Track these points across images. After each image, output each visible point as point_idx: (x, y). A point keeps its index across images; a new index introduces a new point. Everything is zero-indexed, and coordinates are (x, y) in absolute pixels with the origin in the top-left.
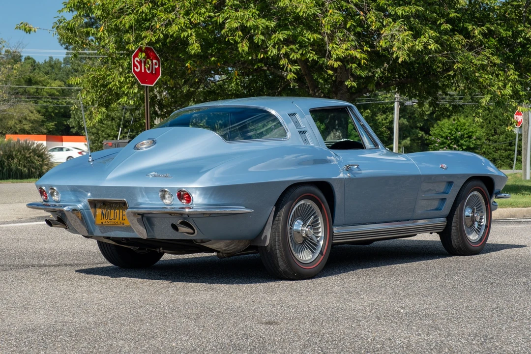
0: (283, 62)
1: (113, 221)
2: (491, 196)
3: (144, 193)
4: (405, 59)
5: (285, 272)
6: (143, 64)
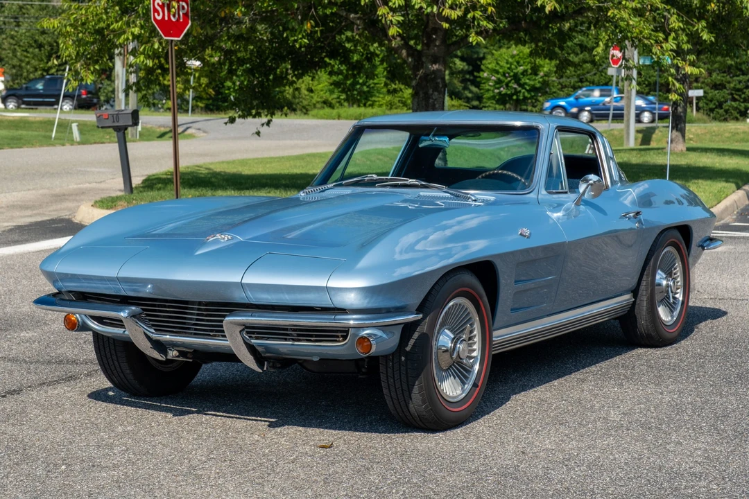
0: (382, 10)
6: (166, 9)
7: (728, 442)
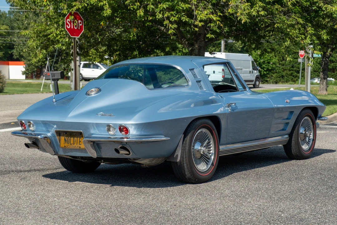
0: (166, 22)
1: (72, 145)
2: (316, 119)
3: (95, 127)
4: (246, 21)
5: (190, 179)
6: (72, 24)
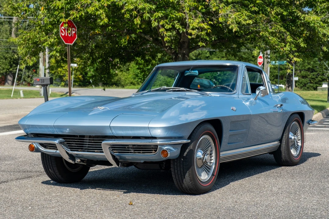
0: (162, 30)
4: (237, 29)
6: (66, 31)
7: (327, 198)
